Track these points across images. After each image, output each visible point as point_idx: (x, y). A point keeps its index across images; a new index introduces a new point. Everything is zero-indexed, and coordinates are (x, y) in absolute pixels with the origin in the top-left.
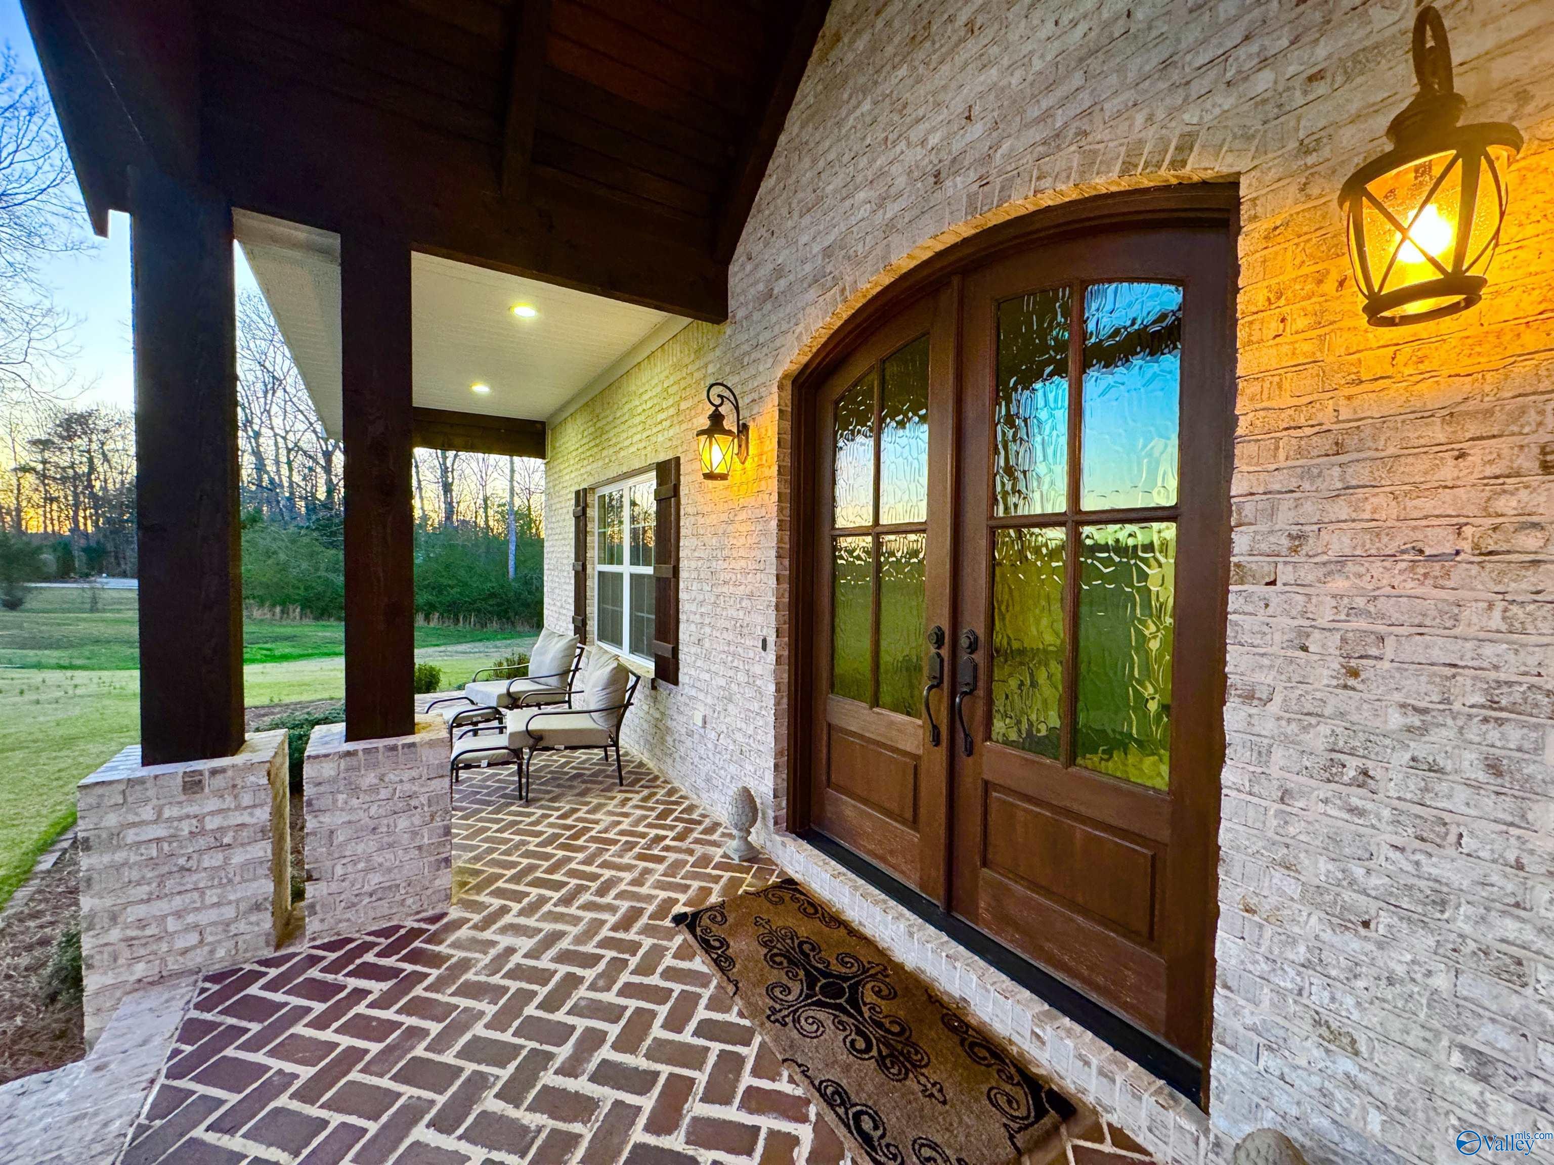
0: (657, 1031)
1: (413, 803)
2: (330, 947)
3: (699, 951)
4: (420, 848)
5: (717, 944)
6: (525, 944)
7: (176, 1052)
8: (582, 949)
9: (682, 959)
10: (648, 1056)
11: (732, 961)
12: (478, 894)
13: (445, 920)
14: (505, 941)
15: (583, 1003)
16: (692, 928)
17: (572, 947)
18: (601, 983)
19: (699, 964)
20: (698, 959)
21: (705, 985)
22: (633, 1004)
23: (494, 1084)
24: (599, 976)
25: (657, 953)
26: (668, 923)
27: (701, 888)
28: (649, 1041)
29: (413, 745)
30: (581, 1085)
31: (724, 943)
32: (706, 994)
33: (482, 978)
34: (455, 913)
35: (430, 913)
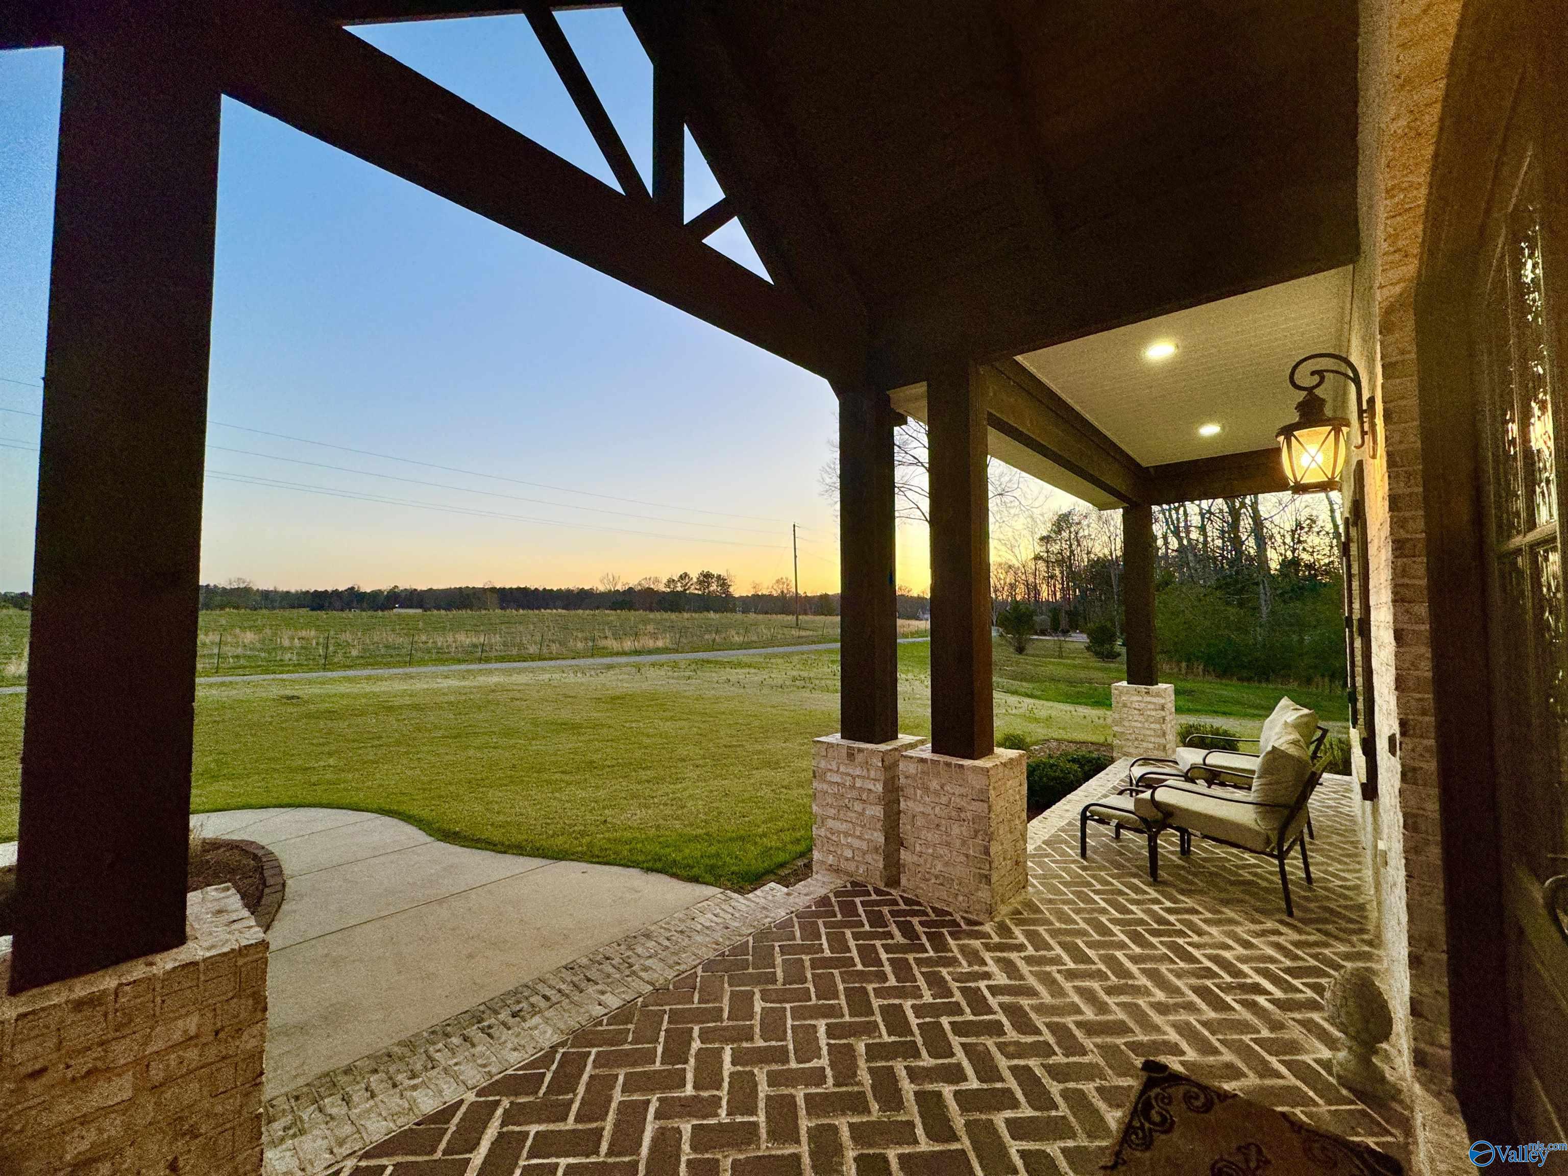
0: (1000, 1119)
1: (963, 815)
2: (907, 901)
3: (1129, 1106)
4: (967, 856)
5: (1157, 1118)
6: (1001, 979)
7: (810, 907)
8: (1033, 1015)
9: (1105, 1099)
10: (967, 1124)
11: (1147, 1145)
12: (1016, 925)
13: (976, 928)
14: (992, 967)
15: (981, 1048)
16: (1148, 1085)
17: (1027, 1009)
18: (1011, 1049)
19: (1113, 1118)
20: (1119, 1114)
21: (1091, 1136)
22: (1012, 1083)
23: (874, 1038)
24: (1017, 1043)
25: (1090, 1072)
26: (1139, 1062)
27: (1229, 1066)
28: (984, 1117)
29: (962, 766)
30: (908, 1088)
31: (1167, 1126)
32: (1083, 1141)
33: (948, 978)
34: (988, 928)
35: (973, 917)
